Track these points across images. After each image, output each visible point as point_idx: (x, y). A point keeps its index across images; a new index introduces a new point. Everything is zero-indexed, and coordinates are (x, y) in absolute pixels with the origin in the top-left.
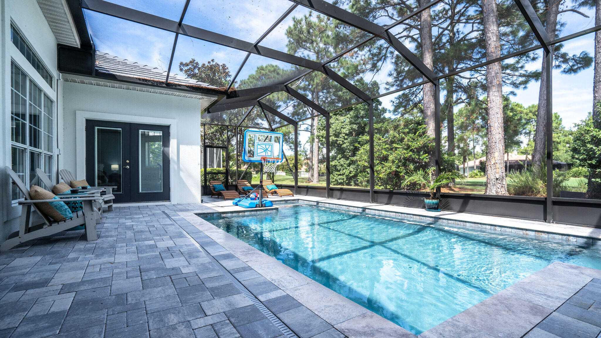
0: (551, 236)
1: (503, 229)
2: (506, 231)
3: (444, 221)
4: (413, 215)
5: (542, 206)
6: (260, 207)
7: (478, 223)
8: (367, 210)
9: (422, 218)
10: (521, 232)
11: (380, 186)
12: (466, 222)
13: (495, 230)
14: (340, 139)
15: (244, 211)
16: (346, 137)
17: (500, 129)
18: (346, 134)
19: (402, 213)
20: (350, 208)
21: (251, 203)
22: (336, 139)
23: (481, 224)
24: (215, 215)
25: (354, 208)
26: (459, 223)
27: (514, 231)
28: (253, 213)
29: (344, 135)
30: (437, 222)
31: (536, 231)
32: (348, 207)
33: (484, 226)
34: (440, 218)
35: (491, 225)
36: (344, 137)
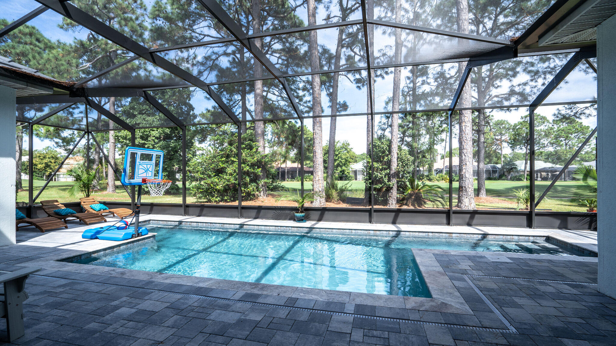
0: (381, 232)
1: (356, 231)
2: (358, 232)
3: (317, 229)
4: (292, 227)
5: (368, 213)
6: (136, 237)
7: (341, 229)
8: (245, 226)
9: (299, 229)
10: (366, 232)
11: (217, 197)
12: (333, 229)
13: (352, 232)
14: (149, 142)
15: (119, 246)
16: (156, 141)
17: (321, 155)
18: (157, 138)
19: (281, 226)
20: (225, 225)
21: (125, 234)
22: (143, 142)
23: (343, 229)
24: (83, 257)
25: (231, 225)
26: (328, 230)
27: (362, 231)
28: (129, 245)
29: (154, 138)
30: (312, 231)
31: (374, 230)
32: (222, 225)
33: (345, 231)
34: (314, 228)
35: (349, 229)
36: (153, 140)
